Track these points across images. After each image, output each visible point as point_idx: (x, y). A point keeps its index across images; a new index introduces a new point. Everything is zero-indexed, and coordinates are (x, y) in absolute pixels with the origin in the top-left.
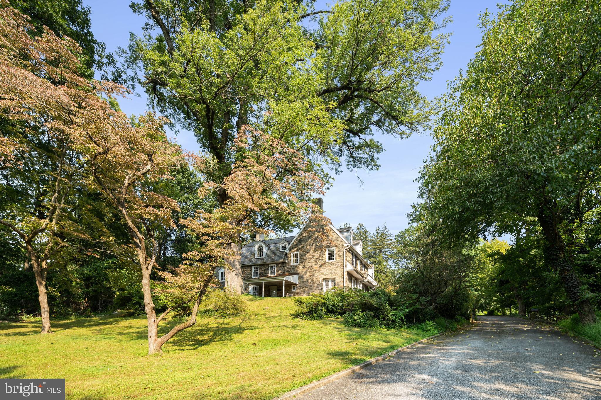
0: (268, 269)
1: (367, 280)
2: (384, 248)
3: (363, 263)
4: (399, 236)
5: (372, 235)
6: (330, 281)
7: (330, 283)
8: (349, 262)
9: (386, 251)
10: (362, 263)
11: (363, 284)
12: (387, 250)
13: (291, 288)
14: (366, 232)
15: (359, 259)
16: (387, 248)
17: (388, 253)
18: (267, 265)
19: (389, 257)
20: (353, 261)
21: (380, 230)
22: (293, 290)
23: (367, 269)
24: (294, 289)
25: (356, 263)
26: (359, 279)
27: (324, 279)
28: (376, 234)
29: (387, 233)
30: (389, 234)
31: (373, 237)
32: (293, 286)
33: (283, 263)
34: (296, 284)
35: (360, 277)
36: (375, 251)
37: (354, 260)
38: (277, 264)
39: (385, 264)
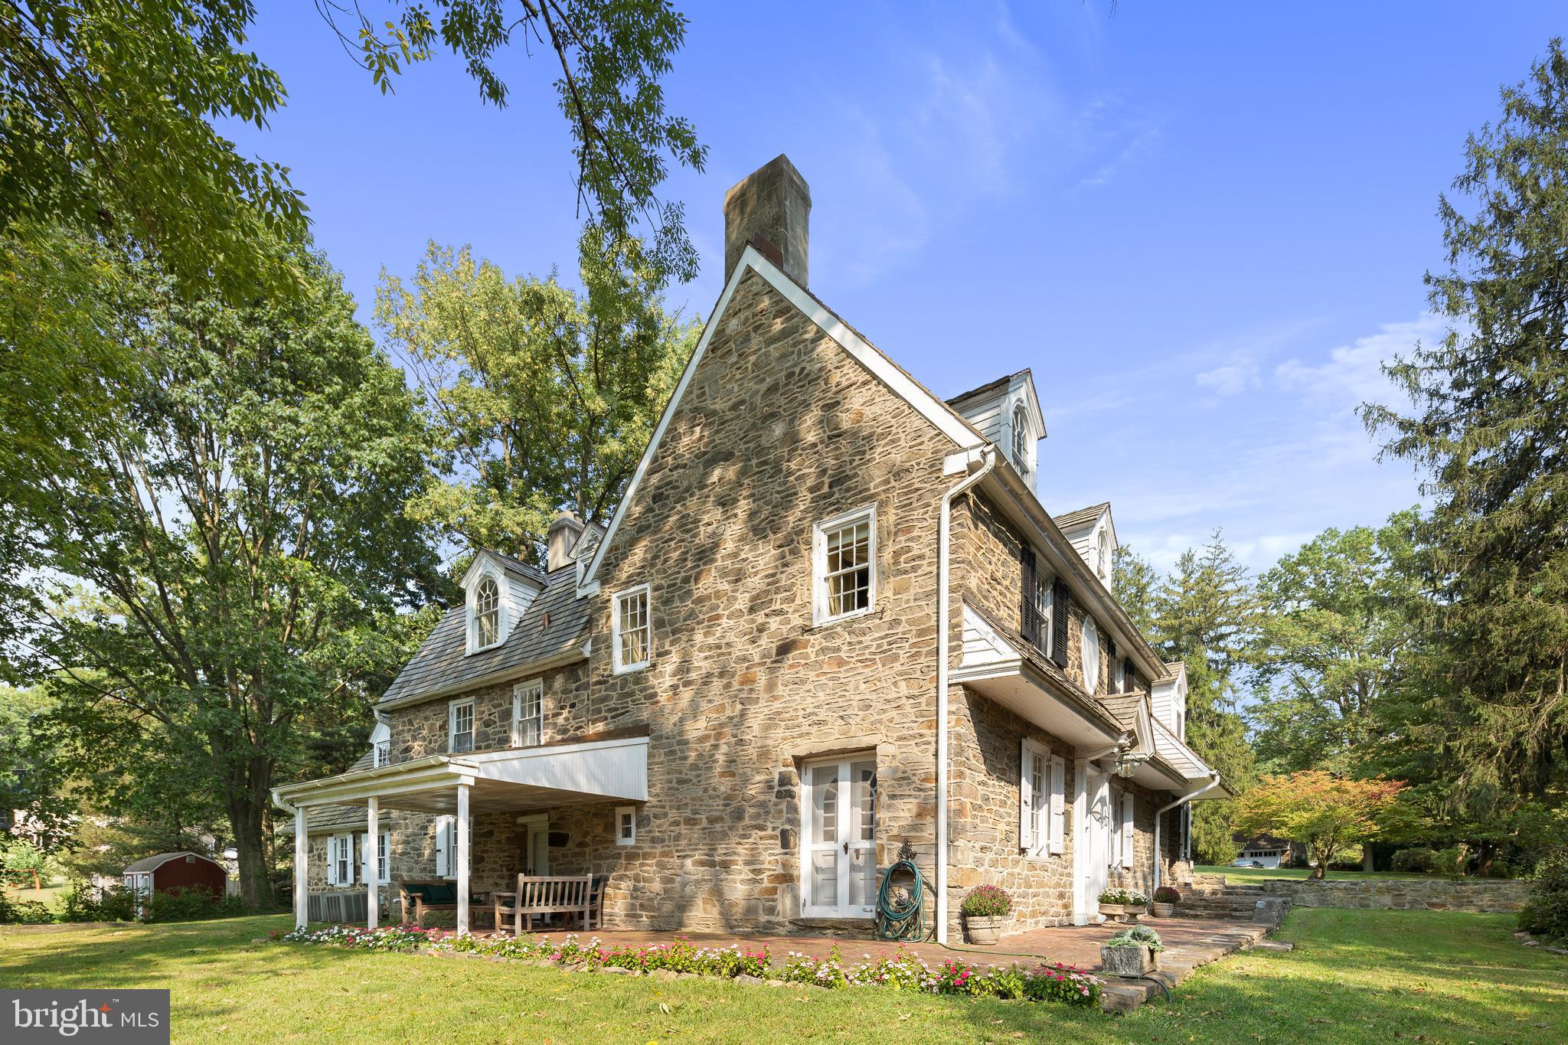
0: (507, 715)
1: (1144, 751)
2: (1211, 624)
3: (1123, 645)
4: (1273, 576)
5: (1164, 580)
6: (844, 771)
7: (845, 790)
8: (988, 617)
9: (1222, 637)
10: (1109, 644)
11: (1115, 780)
12: (1224, 630)
13: (611, 828)
14: (1140, 570)
15: (1084, 612)
16: (1228, 623)
17: (1230, 643)
18: (507, 686)
19: (1235, 656)
20: (1031, 617)
21: (1196, 559)
22: (622, 841)
23: (1148, 686)
24: (627, 833)
25: (1060, 636)
26: (1088, 748)
27: (799, 762)
28: (1179, 576)
29: (1226, 567)
30: (1235, 570)
31: (1167, 590)
32: (621, 811)
33: (576, 668)
34: (638, 804)
35: (1098, 736)
36: (1176, 640)
37: (1047, 613)
38: (548, 676)
39: (1216, 685)
